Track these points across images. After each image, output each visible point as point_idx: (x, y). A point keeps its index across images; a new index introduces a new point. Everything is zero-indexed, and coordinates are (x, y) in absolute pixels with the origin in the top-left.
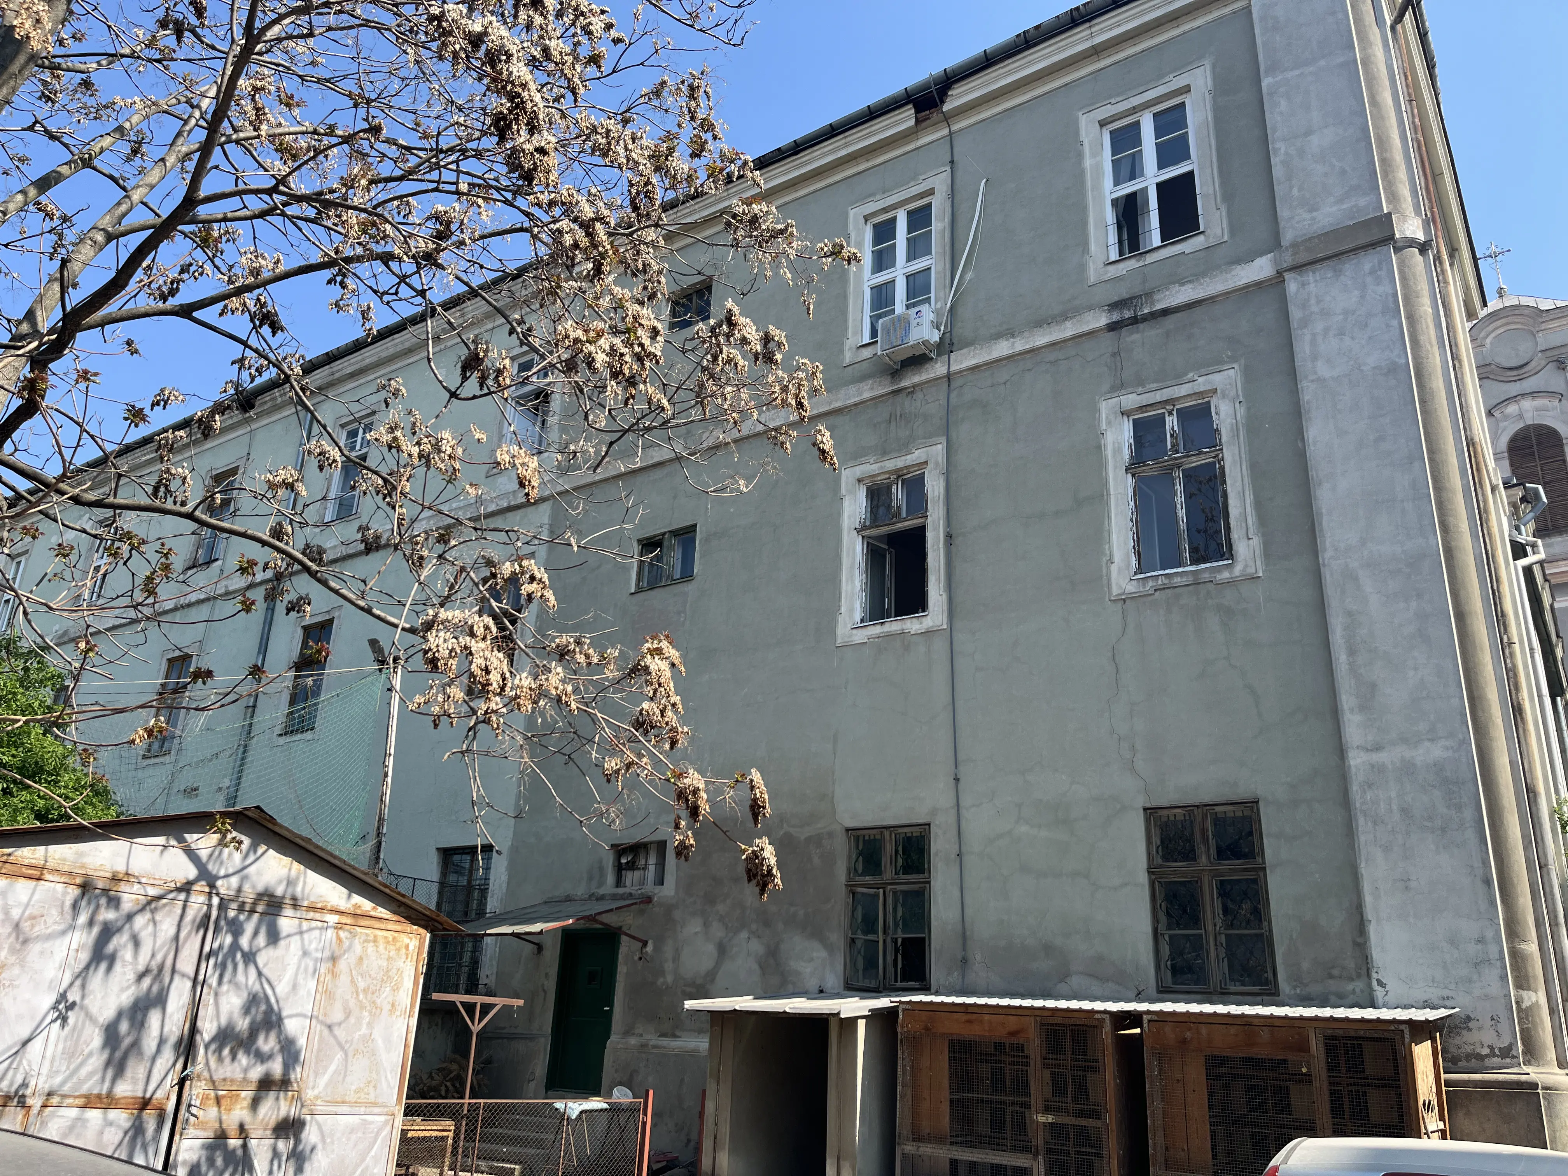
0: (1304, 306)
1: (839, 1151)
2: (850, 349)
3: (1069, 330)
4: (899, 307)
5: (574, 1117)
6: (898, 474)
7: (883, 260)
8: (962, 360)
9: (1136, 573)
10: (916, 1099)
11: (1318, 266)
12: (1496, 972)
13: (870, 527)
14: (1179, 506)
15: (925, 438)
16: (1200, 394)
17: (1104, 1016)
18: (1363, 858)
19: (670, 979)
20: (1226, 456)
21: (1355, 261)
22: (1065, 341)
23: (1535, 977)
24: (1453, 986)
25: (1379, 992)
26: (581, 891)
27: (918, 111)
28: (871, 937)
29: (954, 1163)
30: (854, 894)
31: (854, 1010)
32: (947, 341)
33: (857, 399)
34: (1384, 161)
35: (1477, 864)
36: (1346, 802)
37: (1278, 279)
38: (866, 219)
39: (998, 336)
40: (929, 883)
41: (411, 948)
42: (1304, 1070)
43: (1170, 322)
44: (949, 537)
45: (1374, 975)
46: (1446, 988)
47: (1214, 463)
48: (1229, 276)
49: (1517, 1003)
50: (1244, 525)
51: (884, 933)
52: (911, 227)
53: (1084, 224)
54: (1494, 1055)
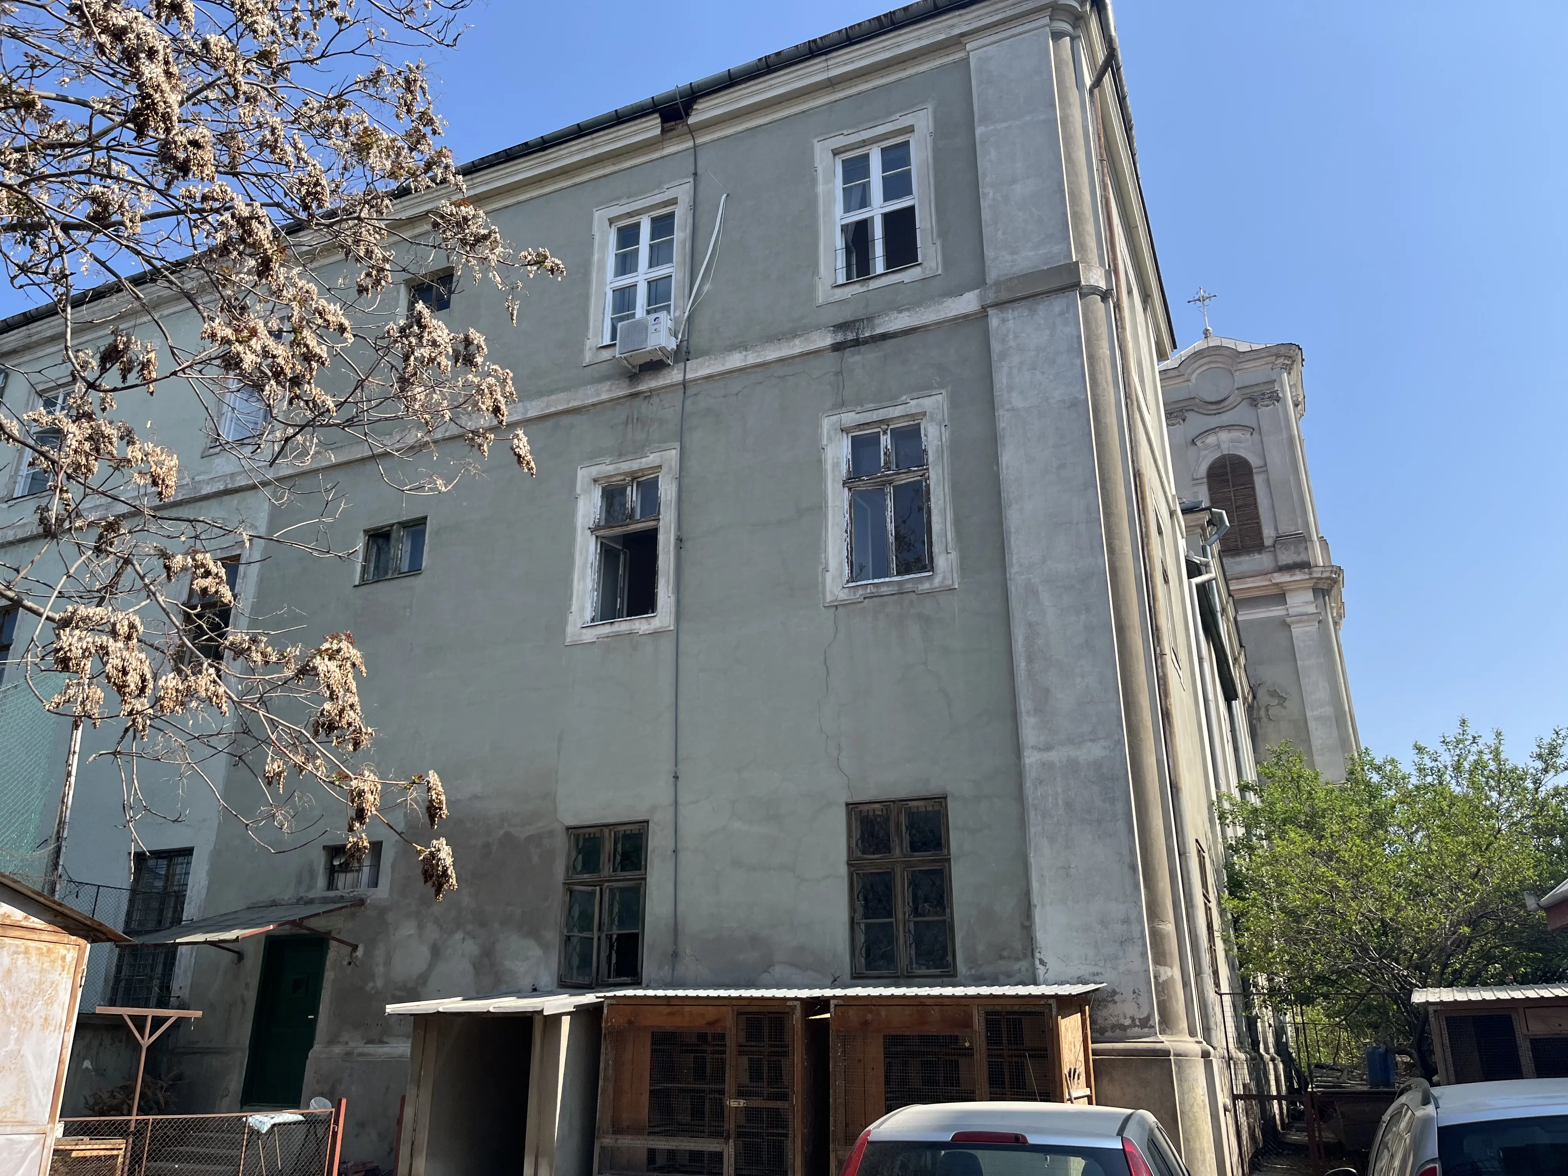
0: (1003, 341)
1: (538, 1149)
2: (590, 349)
3: (797, 347)
4: (640, 312)
5: (264, 1132)
6: (634, 476)
7: (626, 264)
8: (698, 369)
9: (848, 582)
10: (618, 1092)
11: (1016, 305)
12: (1140, 949)
13: (603, 528)
14: (889, 520)
15: (659, 443)
16: (912, 416)
17: (795, 1003)
18: (1032, 848)
19: (380, 983)
20: (931, 476)
21: (1046, 303)
22: (793, 357)
23: (1171, 954)
24: (1101, 963)
25: (1041, 970)
26: (288, 895)
27: (665, 120)
28: (586, 934)
29: (652, 1153)
30: (571, 892)
31: (558, 1007)
32: (684, 349)
33: (595, 400)
34: (1075, 214)
35: (1125, 851)
36: (1020, 798)
37: (982, 315)
38: (611, 221)
39: (733, 348)
40: (645, 879)
41: (68, 959)
42: (967, 1044)
43: (889, 345)
44: (679, 540)
45: (1037, 955)
46: (1096, 965)
47: (921, 481)
48: (940, 307)
49: (1155, 977)
50: (944, 540)
51: (599, 930)
52: (655, 233)
53: (815, 246)
54: (1135, 1026)
